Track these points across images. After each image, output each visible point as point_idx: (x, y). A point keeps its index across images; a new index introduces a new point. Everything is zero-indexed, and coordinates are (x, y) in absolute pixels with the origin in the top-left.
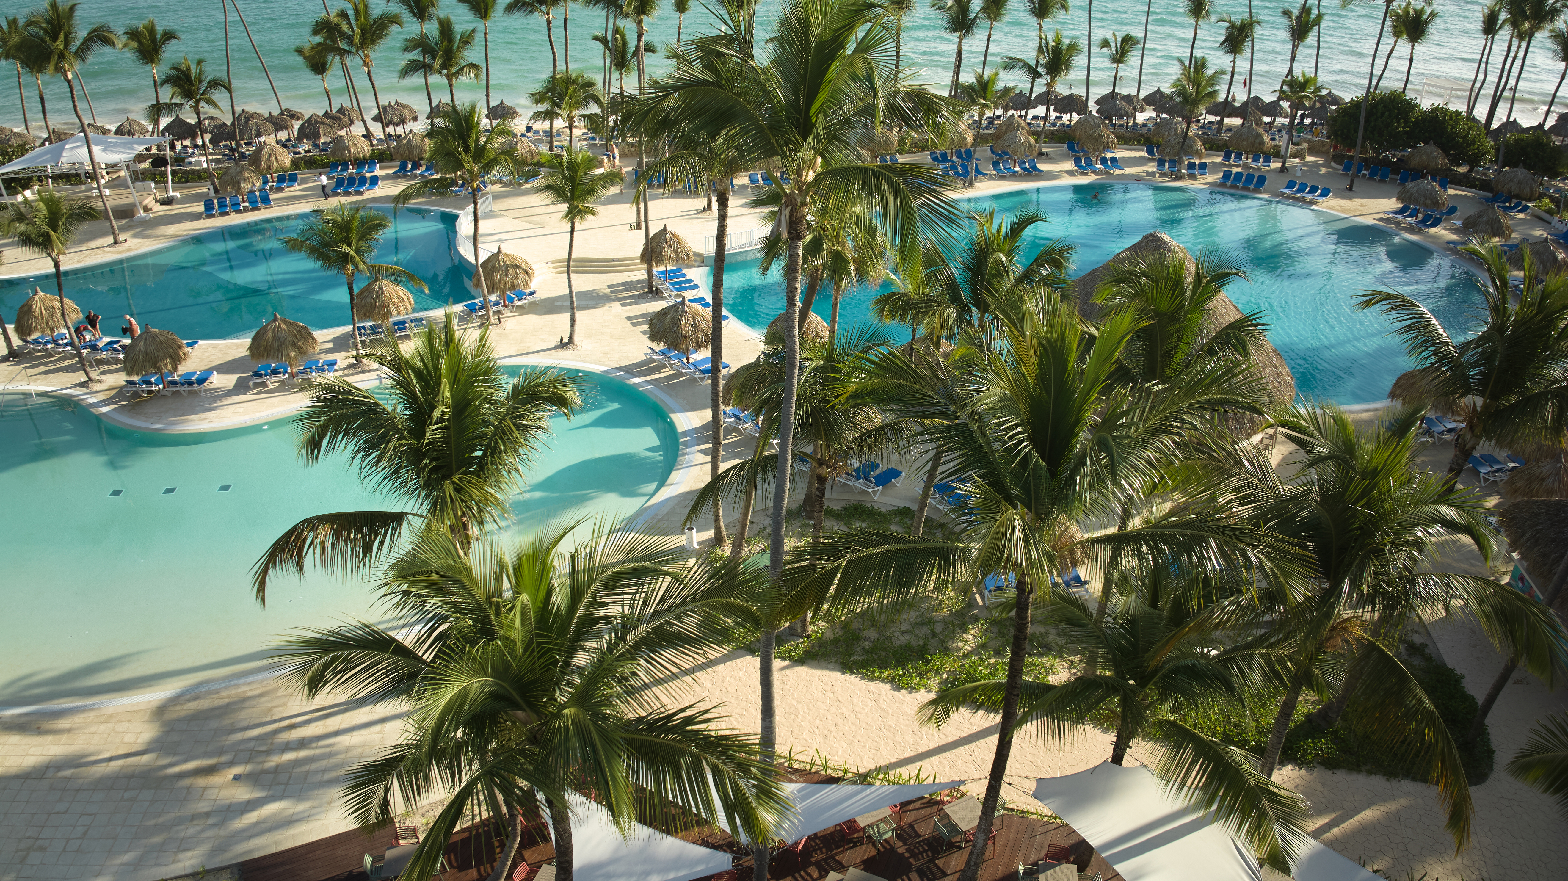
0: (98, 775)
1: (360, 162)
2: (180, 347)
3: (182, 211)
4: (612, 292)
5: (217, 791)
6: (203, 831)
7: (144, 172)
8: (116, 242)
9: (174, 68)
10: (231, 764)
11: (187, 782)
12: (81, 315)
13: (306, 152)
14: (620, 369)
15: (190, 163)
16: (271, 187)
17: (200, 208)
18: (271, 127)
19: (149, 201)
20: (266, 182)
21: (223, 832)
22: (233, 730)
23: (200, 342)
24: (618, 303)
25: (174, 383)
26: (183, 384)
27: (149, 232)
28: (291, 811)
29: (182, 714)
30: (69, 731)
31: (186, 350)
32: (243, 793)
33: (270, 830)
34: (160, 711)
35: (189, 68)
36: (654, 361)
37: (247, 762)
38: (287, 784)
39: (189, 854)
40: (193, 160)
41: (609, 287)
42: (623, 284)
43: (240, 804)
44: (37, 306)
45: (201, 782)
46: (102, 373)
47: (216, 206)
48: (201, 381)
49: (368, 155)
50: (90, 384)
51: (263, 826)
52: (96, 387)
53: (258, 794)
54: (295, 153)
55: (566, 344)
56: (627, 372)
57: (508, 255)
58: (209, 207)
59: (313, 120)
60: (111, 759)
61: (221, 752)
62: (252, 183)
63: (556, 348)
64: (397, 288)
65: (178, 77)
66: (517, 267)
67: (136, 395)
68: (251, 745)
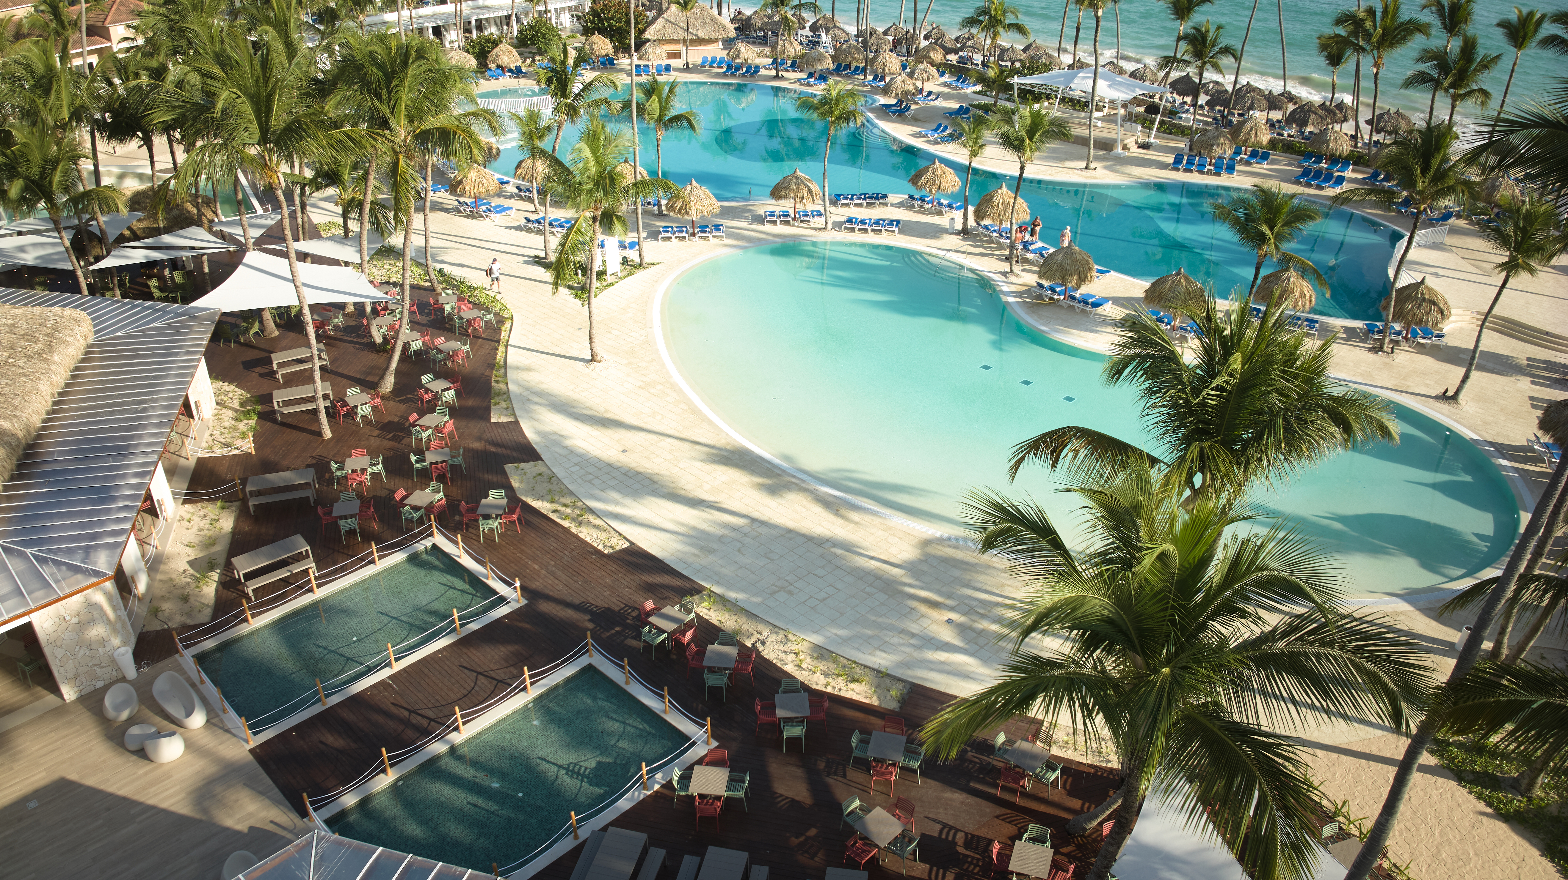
0: (858, 565)
1: (1335, 159)
2: (1090, 269)
3: (1154, 158)
4: (1528, 365)
5: (930, 622)
6: (903, 645)
7: (1137, 116)
8: (1087, 168)
9: (1195, 28)
10: (952, 609)
11: (914, 604)
12: (1028, 217)
13: (1289, 136)
14: (1492, 444)
15: (1181, 118)
16: (1242, 159)
17: (1170, 159)
18: (1265, 104)
19: (1131, 142)
20: (1237, 152)
21: (917, 655)
22: (968, 586)
23: (1112, 273)
24: (1529, 379)
25: (1073, 298)
26: (1079, 302)
27: (1118, 167)
28: (972, 669)
29: (940, 553)
30: (857, 523)
31: (1094, 274)
32: (947, 635)
33: (949, 673)
34: (926, 543)
35: (1207, 31)
36: (1534, 451)
37: (964, 614)
38: (982, 647)
39: (884, 655)
40: (1184, 116)
41: (1529, 359)
42: (1545, 362)
43: (941, 641)
44: (997, 198)
45: (923, 608)
46: (1023, 270)
47: (1185, 162)
48: (1096, 305)
49: (1345, 154)
50: (1010, 276)
51: (946, 667)
52: (1013, 279)
53: (957, 642)
54: (1279, 134)
55: (1448, 398)
56: (1498, 450)
57: (1429, 289)
58: (1178, 160)
59: (1307, 108)
60: (872, 558)
61: (949, 596)
62: (1225, 149)
63: (1436, 398)
64: (1305, 284)
65: (1195, 37)
66: (1434, 303)
67: (1040, 297)
68: (974, 603)
